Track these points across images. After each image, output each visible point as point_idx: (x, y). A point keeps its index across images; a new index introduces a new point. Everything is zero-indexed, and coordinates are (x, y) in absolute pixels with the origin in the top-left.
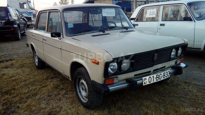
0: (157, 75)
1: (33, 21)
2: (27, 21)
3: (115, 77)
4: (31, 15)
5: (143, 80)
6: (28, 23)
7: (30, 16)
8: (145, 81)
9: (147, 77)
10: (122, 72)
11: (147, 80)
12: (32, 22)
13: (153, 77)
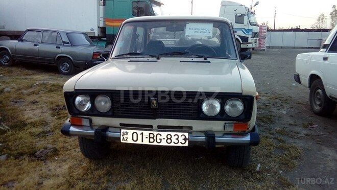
0: (150, 134)
1: (251, 43)
2: (241, 42)
3: (85, 118)
4: (248, 33)
5: (122, 133)
6: (242, 46)
7: (247, 36)
8: (125, 136)
9: (130, 132)
10: (95, 113)
11: (129, 137)
12: (249, 45)
13: (142, 134)
